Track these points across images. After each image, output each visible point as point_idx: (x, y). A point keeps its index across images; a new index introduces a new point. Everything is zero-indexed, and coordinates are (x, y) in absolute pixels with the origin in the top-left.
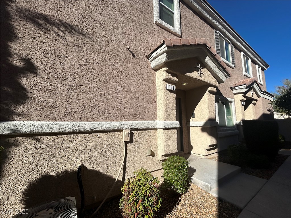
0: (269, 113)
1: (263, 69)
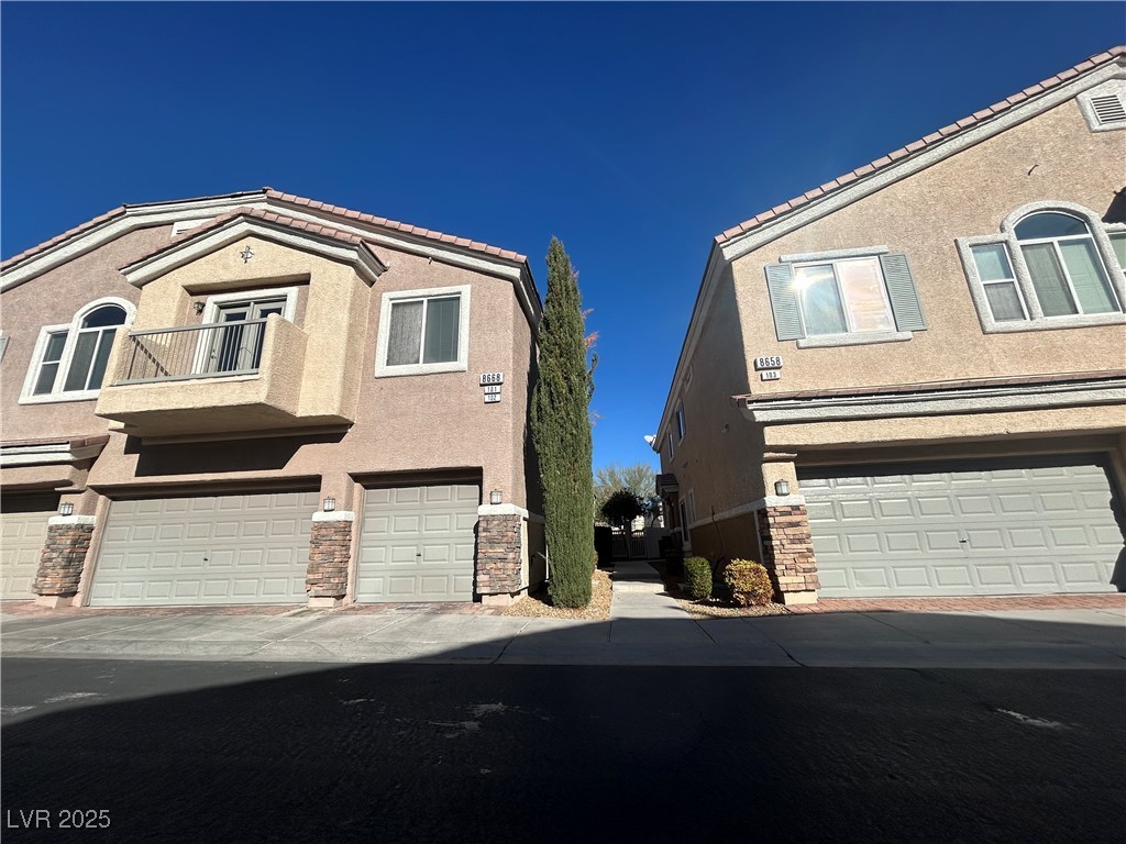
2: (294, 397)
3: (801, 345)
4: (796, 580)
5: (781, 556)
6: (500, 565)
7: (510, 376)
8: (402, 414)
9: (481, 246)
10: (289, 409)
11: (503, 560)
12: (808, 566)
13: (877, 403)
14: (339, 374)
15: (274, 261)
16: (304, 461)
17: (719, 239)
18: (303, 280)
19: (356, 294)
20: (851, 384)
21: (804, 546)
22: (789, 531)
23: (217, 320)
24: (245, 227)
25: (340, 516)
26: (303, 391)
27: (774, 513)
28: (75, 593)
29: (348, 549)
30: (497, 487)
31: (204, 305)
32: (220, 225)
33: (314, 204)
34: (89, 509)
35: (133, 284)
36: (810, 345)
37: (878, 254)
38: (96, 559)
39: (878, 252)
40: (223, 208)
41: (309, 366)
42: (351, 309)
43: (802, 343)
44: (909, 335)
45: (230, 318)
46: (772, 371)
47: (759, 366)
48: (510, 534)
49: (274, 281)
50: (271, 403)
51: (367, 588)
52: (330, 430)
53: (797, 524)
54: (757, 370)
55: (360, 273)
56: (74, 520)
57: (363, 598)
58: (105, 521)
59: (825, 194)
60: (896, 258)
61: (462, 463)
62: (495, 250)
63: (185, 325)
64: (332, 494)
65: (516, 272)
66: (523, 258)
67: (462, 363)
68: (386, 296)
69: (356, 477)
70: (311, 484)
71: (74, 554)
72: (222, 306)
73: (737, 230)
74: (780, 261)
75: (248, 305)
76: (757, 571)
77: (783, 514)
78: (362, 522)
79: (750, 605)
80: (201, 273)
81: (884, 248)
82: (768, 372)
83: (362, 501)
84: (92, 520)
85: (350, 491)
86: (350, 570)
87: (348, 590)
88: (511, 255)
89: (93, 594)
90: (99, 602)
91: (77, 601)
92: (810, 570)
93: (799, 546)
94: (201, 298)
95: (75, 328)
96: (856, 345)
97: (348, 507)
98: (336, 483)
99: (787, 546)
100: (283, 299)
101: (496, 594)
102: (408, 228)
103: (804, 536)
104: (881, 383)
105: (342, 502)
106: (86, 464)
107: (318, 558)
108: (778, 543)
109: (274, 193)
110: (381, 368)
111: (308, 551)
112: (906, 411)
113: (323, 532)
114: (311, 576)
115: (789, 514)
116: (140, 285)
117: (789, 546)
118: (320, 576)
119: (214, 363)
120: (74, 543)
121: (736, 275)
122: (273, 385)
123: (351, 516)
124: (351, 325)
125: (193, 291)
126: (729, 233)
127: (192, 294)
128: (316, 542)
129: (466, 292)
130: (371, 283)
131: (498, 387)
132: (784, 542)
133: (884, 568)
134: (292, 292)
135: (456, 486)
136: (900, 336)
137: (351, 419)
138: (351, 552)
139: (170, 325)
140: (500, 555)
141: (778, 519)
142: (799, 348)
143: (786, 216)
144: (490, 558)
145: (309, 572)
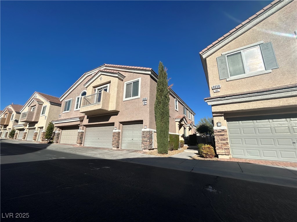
0: (195, 133)
1: (194, 115)
2: (108, 107)
3: (227, 80)
4: (222, 151)
5: (217, 144)
6: (146, 142)
7: (149, 98)
8: (128, 109)
9: (142, 68)
10: (107, 109)
11: (146, 141)
12: (226, 147)
13: (250, 97)
14: (115, 101)
15: (105, 79)
16: (112, 119)
17: (200, 53)
18: (109, 82)
19: (118, 83)
20: (245, 91)
21: (225, 141)
22: (221, 137)
23: (98, 92)
24: (100, 73)
25: (117, 131)
26: (110, 105)
27: (216, 132)
28: (82, 144)
29: (119, 137)
30: (146, 125)
31: (95, 90)
32: (96, 74)
33: (112, 65)
34: (83, 129)
35: (86, 87)
36: (230, 80)
37: (259, 45)
38: (84, 138)
39: (259, 44)
40: (96, 71)
41: (110, 100)
42: (118, 87)
43: (228, 80)
44: (271, 71)
45: (100, 91)
46: (217, 90)
47: (213, 88)
48: (148, 135)
49: (106, 83)
50: (103, 108)
51: (123, 146)
52: (115, 113)
53: (223, 135)
54: (212, 89)
55: (119, 79)
56: (81, 131)
57: (123, 148)
58: (85, 131)
59: (237, 29)
60: (267, 44)
61: (139, 119)
62: (145, 68)
63: (93, 94)
64: (116, 126)
65: (150, 73)
66: (151, 69)
67: (139, 96)
68: (125, 83)
69: (121, 123)
70: (112, 124)
71: (81, 137)
72: (98, 90)
73: (206, 49)
74: (222, 55)
75: (102, 89)
76: (209, 148)
77: (219, 132)
78: (122, 132)
79: (207, 157)
80: (94, 84)
81: (262, 42)
82: (216, 90)
83: (122, 128)
84: (83, 131)
85: (120, 126)
86: (120, 142)
87: (120, 146)
88: (148, 69)
89: (85, 144)
90: (85, 146)
91: (82, 145)
92: (226, 149)
93: (223, 141)
94: (95, 89)
95: (80, 96)
96: (248, 77)
97: (119, 129)
98: (117, 124)
99: (219, 141)
100: (107, 87)
101: (145, 149)
102: (128, 67)
103: (225, 139)
104: (257, 89)
105: (118, 128)
106: (82, 121)
107: (114, 139)
108: (217, 140)
109: (106, 65)
110: (124, 99)
111: (112, 138)
112: (263, 98)
113: (115, 134)
114: (113, 143)
115: (221, 132)
116: (87, 87)
117: (220, 141)
118: (114, 143)
119: (97, 101)
120: (81, 135)
121: (207, 62)
122: (103, 105)
123: (120, 131)
124: (118, 91)
125: (94, 87)
126: (203, 51)
127: (94, 88)
128: (113, 136)
129: (140, 79)
130: (122, 80)
131: (146, 101)
132: (219, 140)
133: (259, 150)
134: (108, 85)
135: (139, 124)
136: (266, 72)
137: (119, 110)
138: (120, 138)
139: (90, 94)
140: (146, 140)
141: (217, 134)
142: (227, 81)
143: (223, 41)
144: (144, 141)
145: (112, 142)
